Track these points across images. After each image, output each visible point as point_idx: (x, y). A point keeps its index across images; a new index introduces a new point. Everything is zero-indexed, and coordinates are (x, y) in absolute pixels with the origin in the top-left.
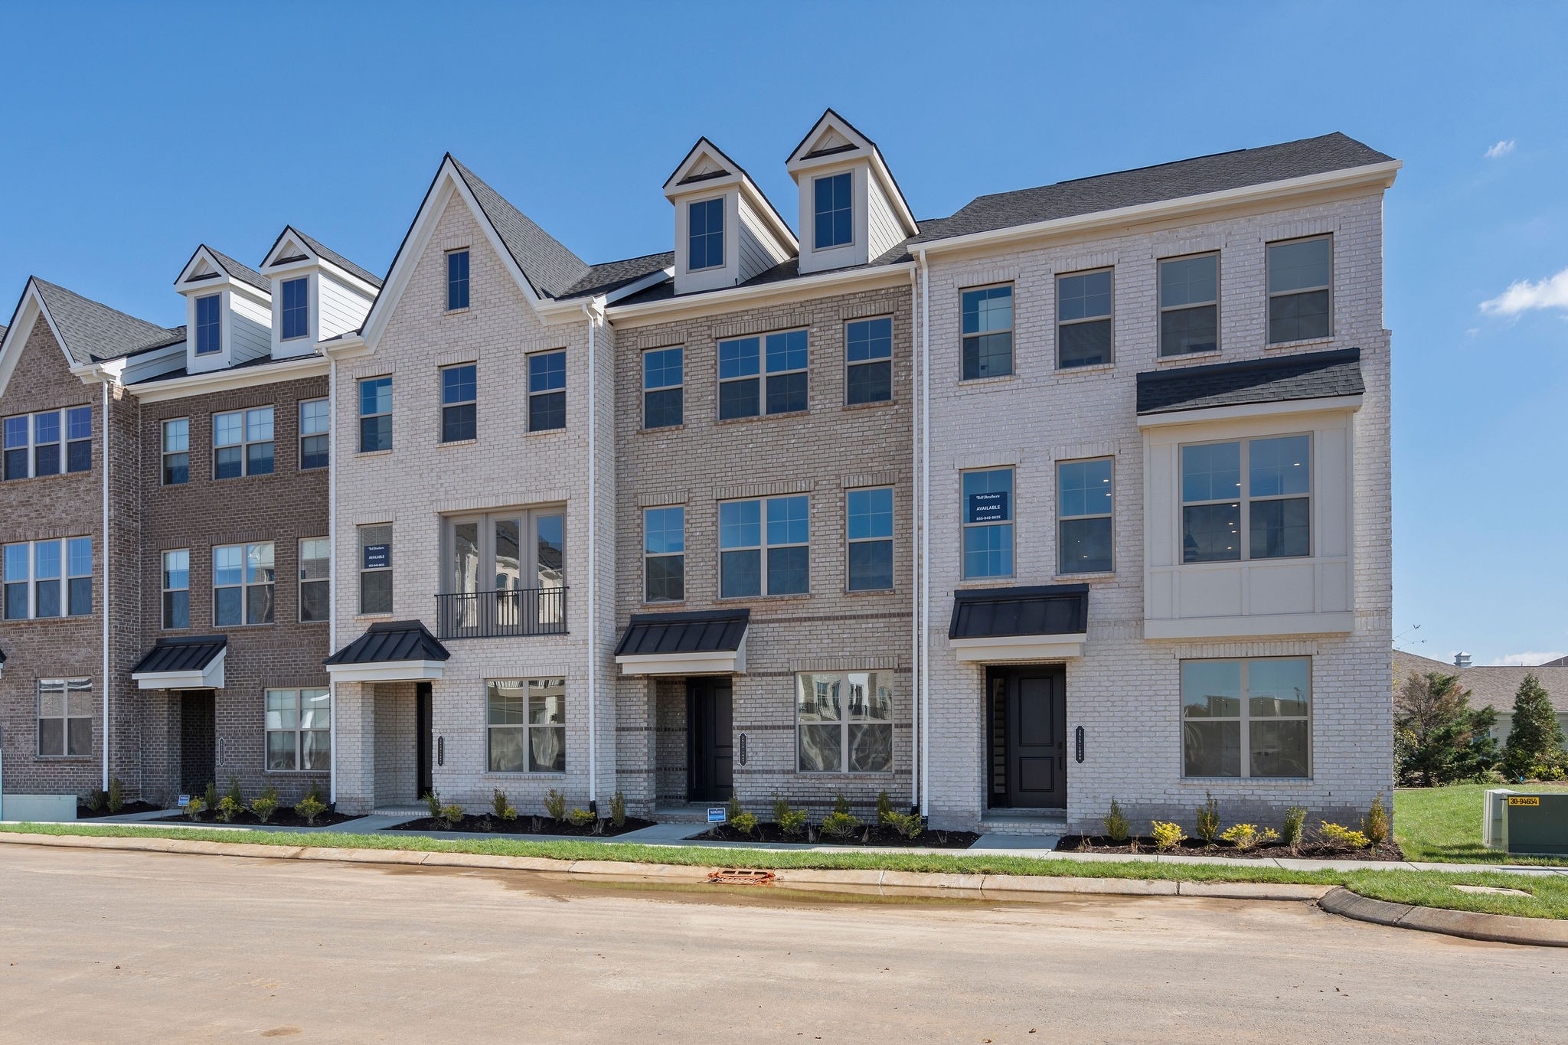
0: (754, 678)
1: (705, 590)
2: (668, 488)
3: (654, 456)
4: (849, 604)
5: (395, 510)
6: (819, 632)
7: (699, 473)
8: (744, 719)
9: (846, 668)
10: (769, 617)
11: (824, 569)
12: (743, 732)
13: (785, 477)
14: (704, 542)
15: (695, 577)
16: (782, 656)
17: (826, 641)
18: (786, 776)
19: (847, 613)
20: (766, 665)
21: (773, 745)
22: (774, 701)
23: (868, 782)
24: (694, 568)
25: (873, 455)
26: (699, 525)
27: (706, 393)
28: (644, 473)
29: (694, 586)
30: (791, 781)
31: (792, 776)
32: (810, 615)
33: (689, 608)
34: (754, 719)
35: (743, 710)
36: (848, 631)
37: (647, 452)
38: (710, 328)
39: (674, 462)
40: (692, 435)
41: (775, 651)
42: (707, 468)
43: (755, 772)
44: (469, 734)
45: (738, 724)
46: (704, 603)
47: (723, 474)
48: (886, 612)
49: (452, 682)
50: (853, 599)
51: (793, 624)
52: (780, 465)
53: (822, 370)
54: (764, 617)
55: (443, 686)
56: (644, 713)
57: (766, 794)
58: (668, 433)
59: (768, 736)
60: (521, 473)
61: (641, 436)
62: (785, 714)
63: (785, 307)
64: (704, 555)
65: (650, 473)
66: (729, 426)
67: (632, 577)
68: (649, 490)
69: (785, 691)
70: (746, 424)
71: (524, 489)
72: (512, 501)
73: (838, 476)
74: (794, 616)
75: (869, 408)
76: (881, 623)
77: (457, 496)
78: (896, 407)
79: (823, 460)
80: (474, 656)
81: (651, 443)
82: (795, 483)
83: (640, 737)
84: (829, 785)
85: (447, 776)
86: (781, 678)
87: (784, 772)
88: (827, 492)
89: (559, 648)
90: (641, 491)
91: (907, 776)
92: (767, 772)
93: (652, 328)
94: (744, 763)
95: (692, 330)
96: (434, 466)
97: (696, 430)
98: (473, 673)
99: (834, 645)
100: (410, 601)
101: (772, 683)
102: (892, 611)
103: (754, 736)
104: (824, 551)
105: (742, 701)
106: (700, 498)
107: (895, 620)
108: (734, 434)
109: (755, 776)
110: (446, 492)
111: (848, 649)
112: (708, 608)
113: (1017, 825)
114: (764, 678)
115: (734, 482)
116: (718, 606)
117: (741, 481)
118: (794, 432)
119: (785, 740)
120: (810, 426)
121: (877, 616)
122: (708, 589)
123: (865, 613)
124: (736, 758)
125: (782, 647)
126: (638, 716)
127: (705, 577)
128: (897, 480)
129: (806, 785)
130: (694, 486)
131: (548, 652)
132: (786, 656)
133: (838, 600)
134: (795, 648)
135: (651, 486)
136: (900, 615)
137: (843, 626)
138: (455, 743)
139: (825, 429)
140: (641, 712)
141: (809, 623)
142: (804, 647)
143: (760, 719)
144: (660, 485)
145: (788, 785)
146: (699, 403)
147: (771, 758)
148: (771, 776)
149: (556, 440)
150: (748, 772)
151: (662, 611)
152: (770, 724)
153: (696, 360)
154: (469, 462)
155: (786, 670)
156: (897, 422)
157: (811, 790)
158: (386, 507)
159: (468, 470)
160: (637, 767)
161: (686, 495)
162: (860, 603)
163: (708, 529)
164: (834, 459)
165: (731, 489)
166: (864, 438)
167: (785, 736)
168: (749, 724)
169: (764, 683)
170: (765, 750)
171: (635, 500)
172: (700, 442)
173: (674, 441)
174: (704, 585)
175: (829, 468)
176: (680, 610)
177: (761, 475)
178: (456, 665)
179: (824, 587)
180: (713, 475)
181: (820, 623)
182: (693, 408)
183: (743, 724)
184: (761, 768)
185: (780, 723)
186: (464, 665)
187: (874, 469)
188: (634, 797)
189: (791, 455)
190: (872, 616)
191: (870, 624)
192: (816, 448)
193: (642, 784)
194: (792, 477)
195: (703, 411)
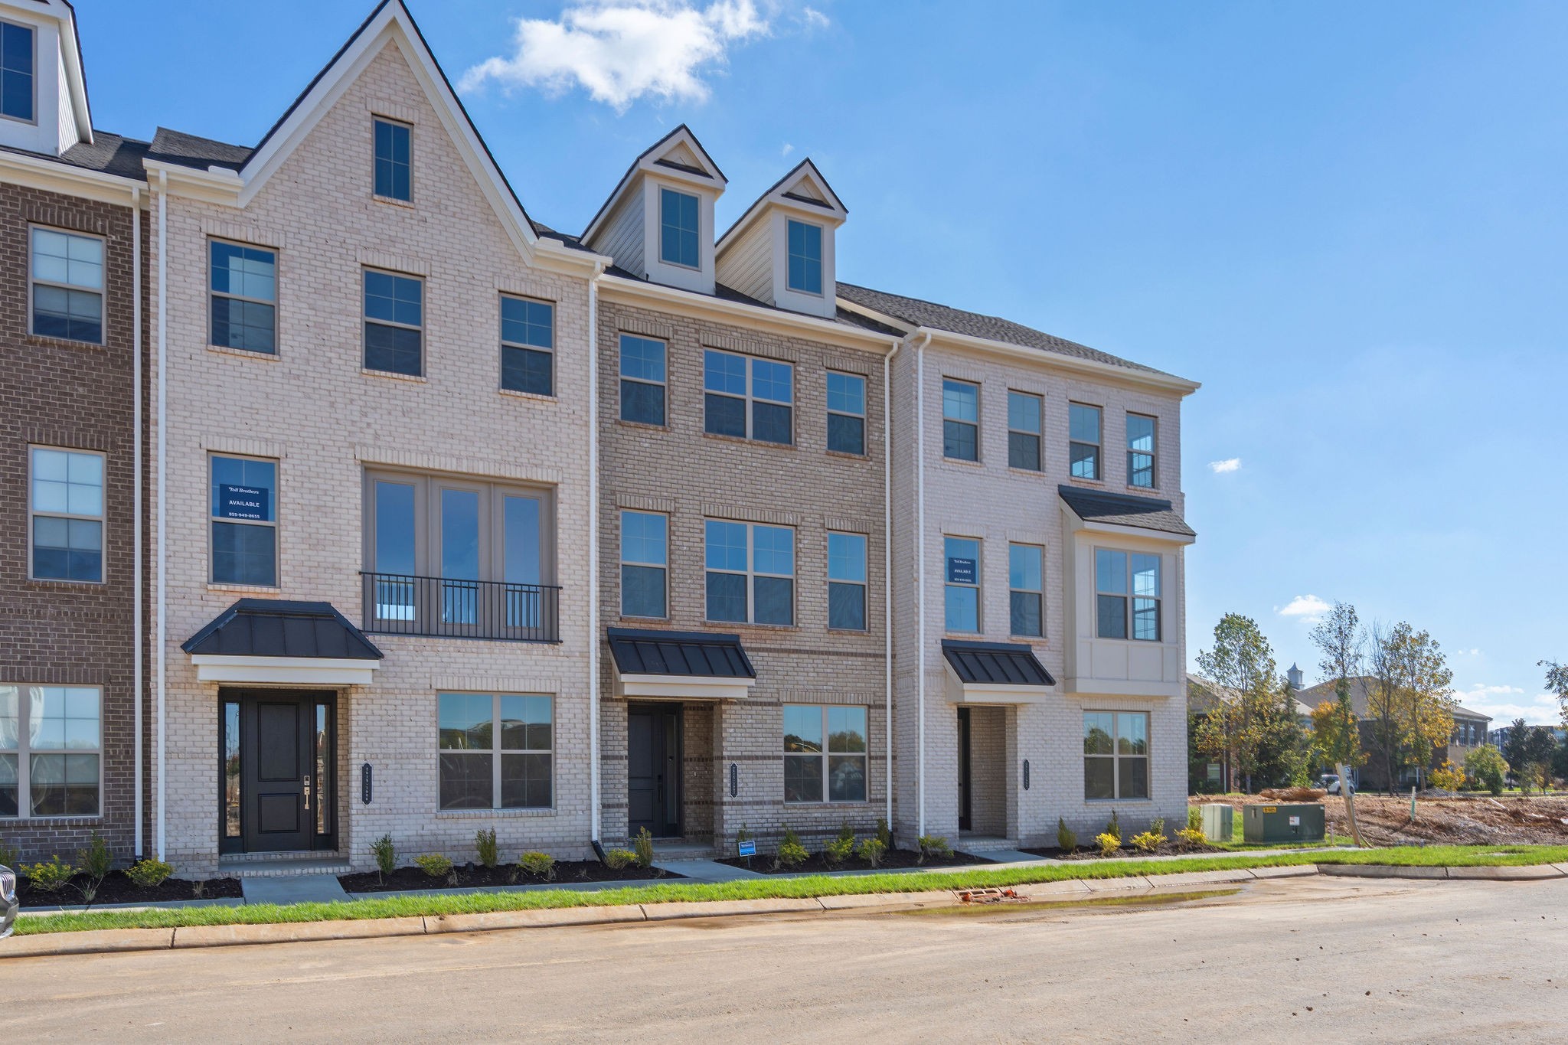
0: (744, 707)
1: (692, 609)
2: (652, 493)
3: (635, 453)
4: (832, 641)
5: (284, 442)
6: (805, 665)
7: (686, 483)
8: (734, 749)
9: (830, 701)
10: (758, 646)
11: (809, 604)
12: (734, 762)
13: (773, 507)
14: (692, 558)
15: (682, 595)
16: (772, 686)
17: (811, 674)
18: (776, 807)
19: (831, 649)
20: (756, 695)
21: (764, 775)
22: (764, 731)
23: (849, 810)
24: (681, 585)
25: (852, 503)
26: (687, 539)
27: (694, 400)
28: (624, 470)
29: (681, 604)
30: (780, 811)
31: (781, 807)
32: (797, 647)
33: (675, 627)
34: (744, 749)
35: (733, 739)
36: (831, 666)
37: (628, 447)
38: (697, 331)
39: (658, 465)
40: (679, 440)
41: (765, 681)
42: (695, 479)
43: (746, 803)
44: (413, 761)
45: (729, 754)
46: (692, 623)
47: (712, 491)
48: (863, 651)
49: (386, 691)
50: (835, 636)
51: (781, 655)
52: (769, 493)
53: (807, 410)
54: (753, 645)
55: (372, 696)
56: (624, 740)
57: (757, 825)
58: (651, 432)
59: (759, 766)
60: (493, 436)
61: (619, 427)
62: (775, 744)
63: (774, 337)
64: (691, 572)
65: (630, 471)
66: (719, 442)
67: (610, 584)
68: (629, 490)
69: (775, 722)
70: (736, 444)
71: (498, 457)
72: (481, 469)
73: (822, 516)
74: (783, 647)
75: (849, 458)
76: (858, 662)
77: (394, 445)
78: (871, 463)
79: (808, 498)
80: (421, 659)
81: (632, 438)
82: (783, 515)
83: (619, 767)
84: (816, 815)
85: (378, 817)
86: (770, 708)
87: (774, 803)
88: (812, 529)
89: (547, 658)
90: (621, 489)
91: (882, 804)
92: (757, 803)
93: (632, 310)
94: (734, 794)
95: (678, 328)
96: (355, 397)
97: (683, 436)
98: (420, 681)
99: (819, 679)
100: (312, 575)
101: (762, 712)
102: (868, 651)
103: (744, 767)
104: (810, 586)
105: (732, 730)
106: (687, 511)
107: (871, 659)
108: (723, 451)
109: (745, 807)
110: (376, 436)
111: (832, 684)
112: (696, 629)
113: (985, 843)
114: (754, 707)
115: (723, 501)
116: (707, 629)
117: (730, 502)
118: (782, 464)
119: (775, 771)
120: (797, 461)
121: (855, 655)
122: (696, 609)
123: (845, 650)
124: (727, 790)
125: (772, 677)
126: (617, 743)
127: (692, 596)
128: (871, 531)
129: (795, 815)
130: (680, 496)
131: (533, 663)
132: (776, 686)
133: (822, 635)
134: (784, 679)
135: (631, 485)
136: (875, 656)
137: (827, 662)
138: (391, 772)
139: (811, 468)
140: (620, 738)
141: (796, 656)
142: (792, 678)
143: (750, 749)
144: (643, 487)
145: (778, 816)
146: (686, 409)
147: (761, 789)
148: (761, 807)
149: (542, 408)
150: (739, 803)
151: (644, 626)
152: (760, 754)
153: (683, 361)
154: (414, 405)
155: (775, 700)
156: (871, 478)
157: (799, 820)
158: (269, 436)
159: (412, 415)
160: (616, 801)
161: (673, 505)
162: (842, 641)
163: (696, 544)
164: (818, 499)
165: (721, 507)
166: (844, 485)
167: (775, 766)
168: (739, 754)
169: (754, 712)
170: (755, 780)
171: (613, 497)
172: (687, 450)
173: (659, 442)
174: (692, 605)
175: (814, 507)
176: (665, 628)
177: (750, 499)
178: (391, 669)
179: (809, 621)
180: (701, 489)
181: (806, 656)
182: (680, 412)
183: (734, 754)
184: (751, 799)
185: (770, 754)
186: (406, 669)
187: (853, 516)
188: (612, 835)
189: (779, 485)
190: (852, 654)
191: (850, 661)
192: (802, 484)
193: (621, 820)
194: (781, 508)
195: (690, 418)
